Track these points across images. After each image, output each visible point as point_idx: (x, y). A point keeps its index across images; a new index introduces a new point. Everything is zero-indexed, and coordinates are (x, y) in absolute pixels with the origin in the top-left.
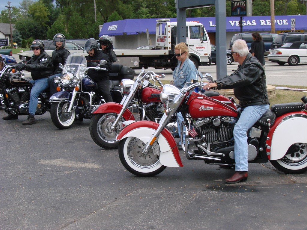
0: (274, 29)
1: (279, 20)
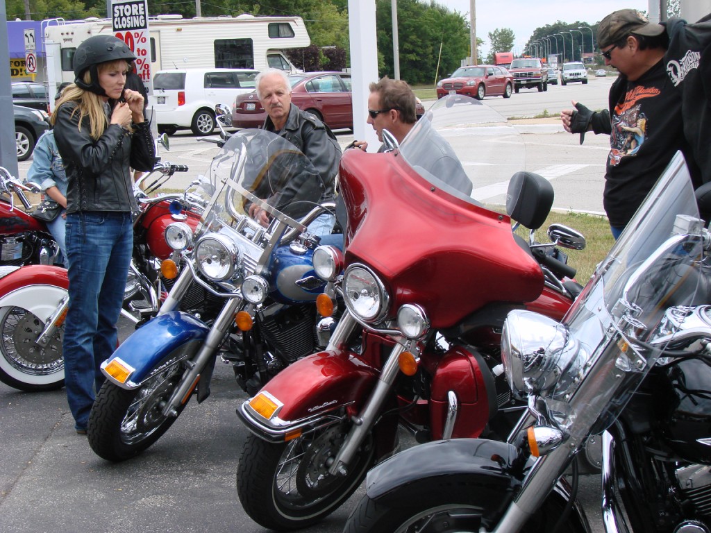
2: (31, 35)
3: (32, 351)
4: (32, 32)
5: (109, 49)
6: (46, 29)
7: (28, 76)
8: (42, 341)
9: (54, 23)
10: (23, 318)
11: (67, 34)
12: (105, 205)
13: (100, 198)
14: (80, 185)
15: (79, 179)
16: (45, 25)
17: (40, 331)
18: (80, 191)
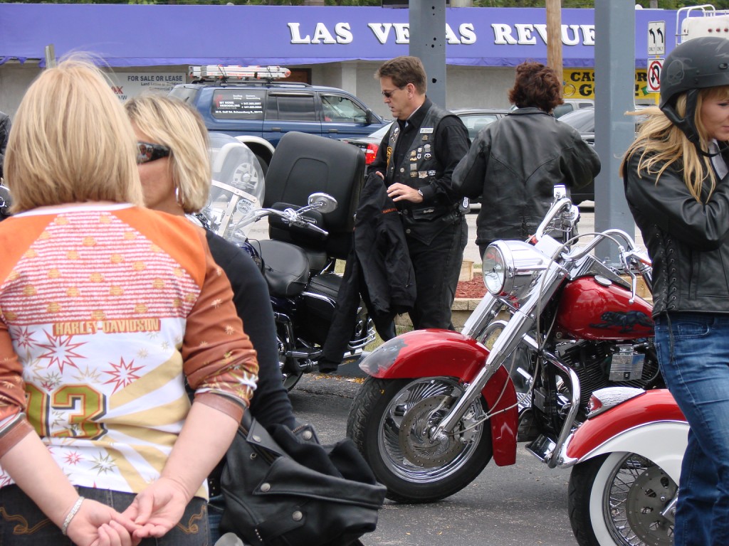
0: (561, 62)
1: (567, 26)
2: (659, 31)
3: (654, 529)
4: (661, 26)
5: (722, 66)
6: (685, 21)
7: (647, 97)
8: (671, 513)
9: (698, 13)
10: (643, 474)
11: (718, 30)
12: (707, 303)
13: (699, 292)
14: (668, 270)
15: (667, 261)
16: (683, 15)
17: (669, 497)
18: (669, 280)
